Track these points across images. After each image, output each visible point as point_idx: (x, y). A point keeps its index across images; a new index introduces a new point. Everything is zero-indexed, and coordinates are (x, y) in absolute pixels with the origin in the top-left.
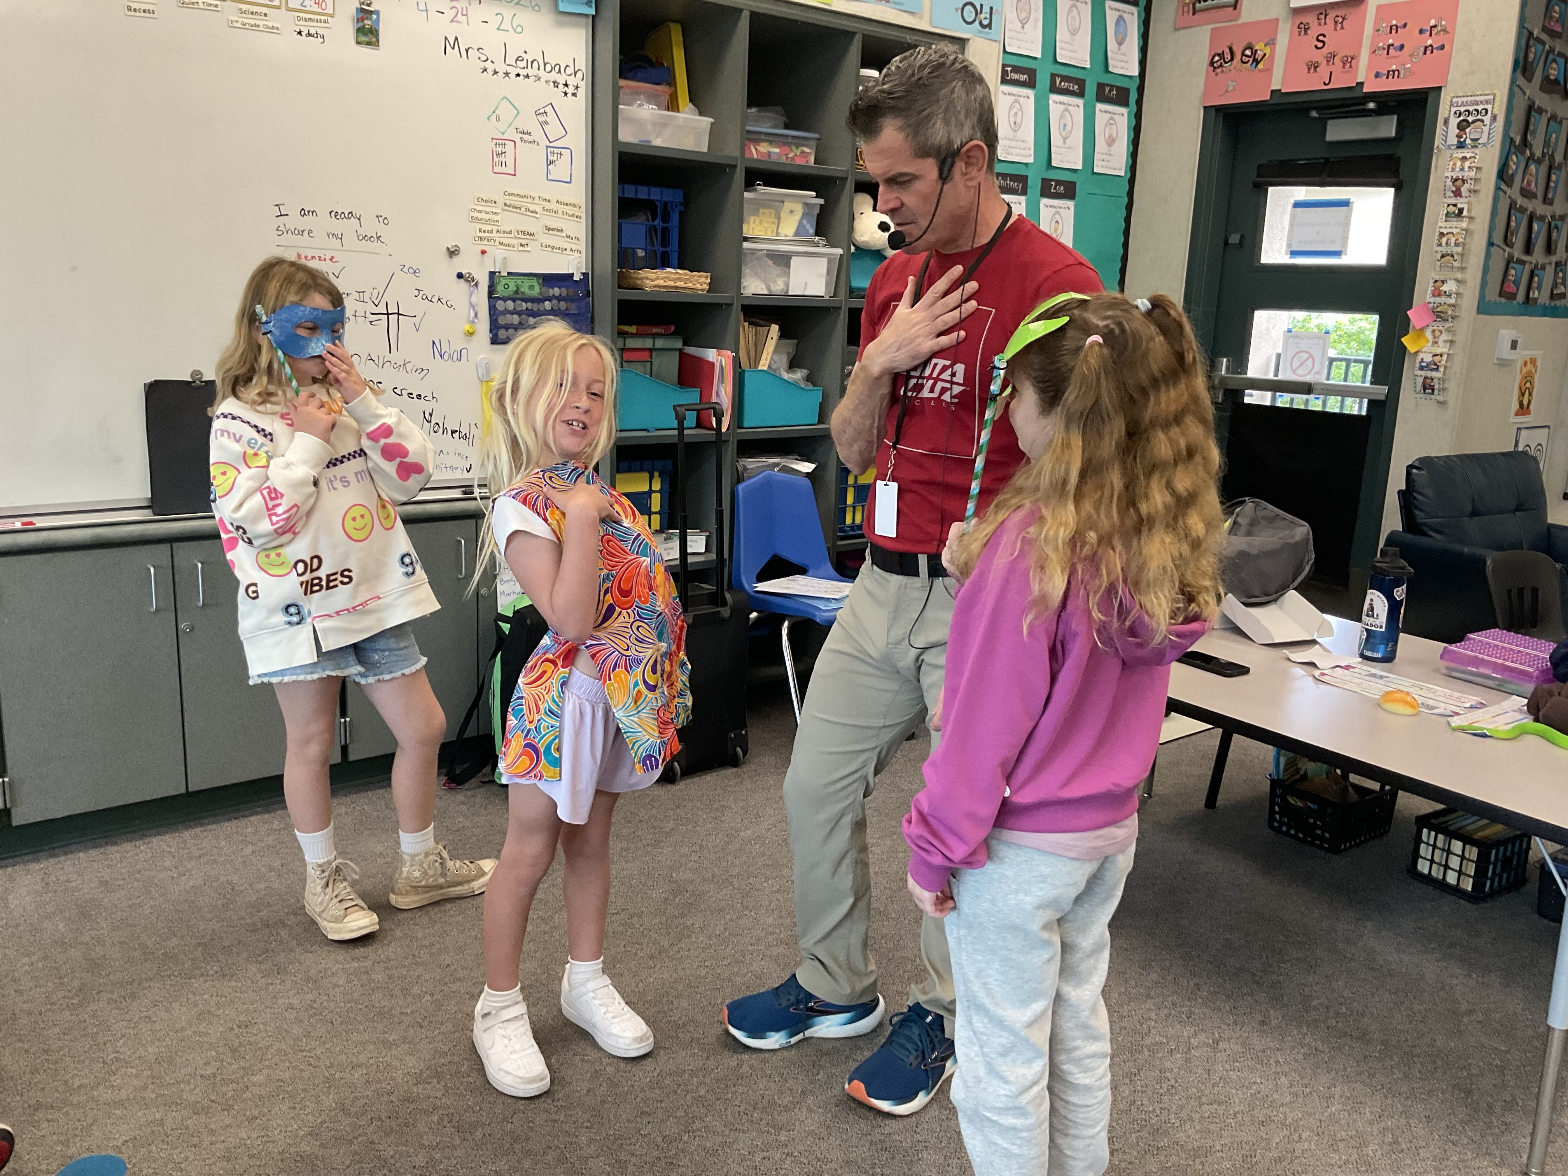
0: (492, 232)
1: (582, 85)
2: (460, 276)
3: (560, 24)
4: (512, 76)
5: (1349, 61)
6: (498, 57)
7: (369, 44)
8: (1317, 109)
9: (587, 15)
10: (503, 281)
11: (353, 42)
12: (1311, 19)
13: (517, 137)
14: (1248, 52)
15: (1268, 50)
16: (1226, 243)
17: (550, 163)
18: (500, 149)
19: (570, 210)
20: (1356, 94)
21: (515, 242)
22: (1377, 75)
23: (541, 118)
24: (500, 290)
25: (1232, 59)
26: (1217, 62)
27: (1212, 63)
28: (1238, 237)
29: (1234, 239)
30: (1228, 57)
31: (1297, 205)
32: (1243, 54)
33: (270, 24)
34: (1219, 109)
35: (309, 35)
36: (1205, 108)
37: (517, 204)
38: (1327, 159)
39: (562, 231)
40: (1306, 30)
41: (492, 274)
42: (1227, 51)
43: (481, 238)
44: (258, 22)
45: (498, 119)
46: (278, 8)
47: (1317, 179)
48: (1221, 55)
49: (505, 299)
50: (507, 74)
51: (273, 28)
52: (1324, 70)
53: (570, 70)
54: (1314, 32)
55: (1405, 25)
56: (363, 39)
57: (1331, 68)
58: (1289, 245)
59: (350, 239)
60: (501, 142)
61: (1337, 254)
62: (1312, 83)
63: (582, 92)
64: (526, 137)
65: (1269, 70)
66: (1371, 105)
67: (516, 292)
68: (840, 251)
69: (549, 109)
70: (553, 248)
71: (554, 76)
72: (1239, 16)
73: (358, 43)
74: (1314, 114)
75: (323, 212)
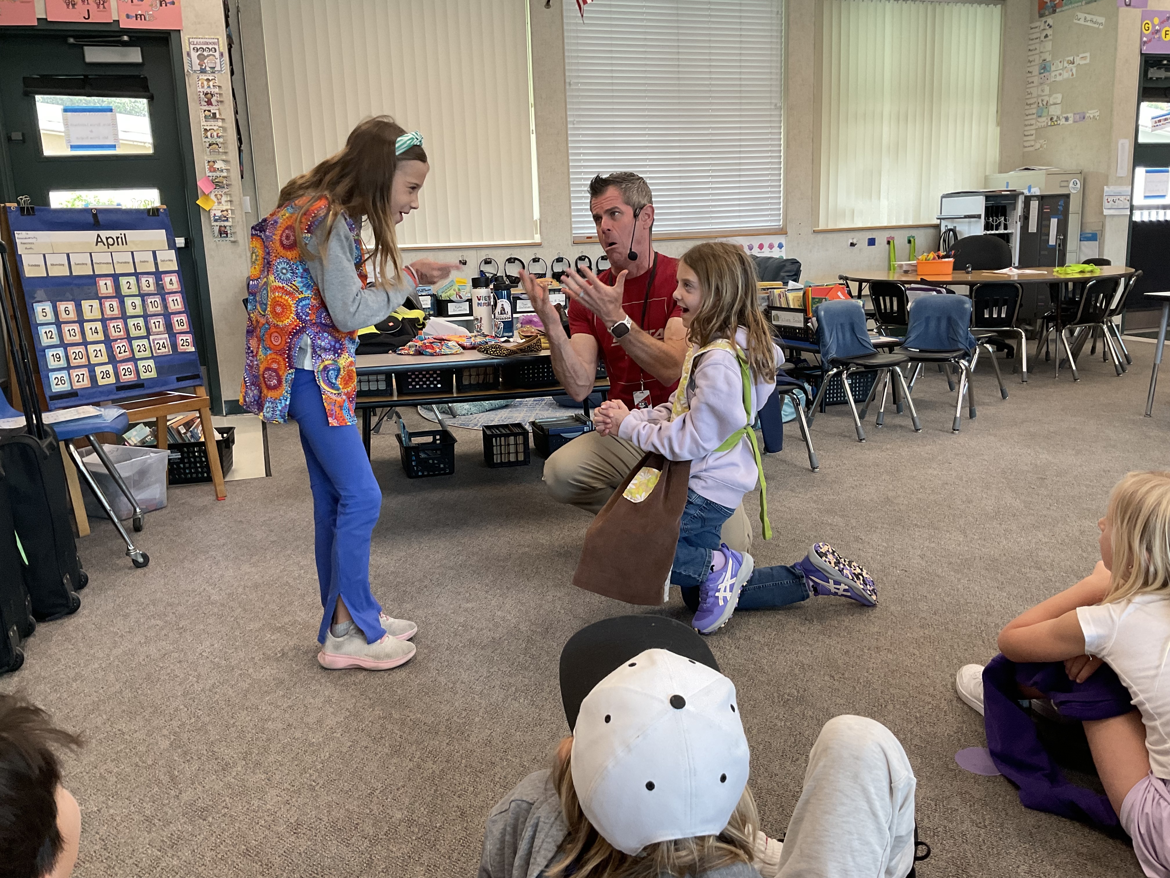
5: (102, 3)
8: (74, 37)
16: (9, 139)
20: (114, 28)
22: (128, 16)
28: (20, 134)
29: (17, 136)
31: (67, 110)
38: (86, 76)
47: (82, 91)
52: (81, 7)
57: (87, 6)
58: (68, 141)
61: (114, 147)
62: (73, 16)
65: (30, 2)
66: (126, 38)
74: (71, 40)
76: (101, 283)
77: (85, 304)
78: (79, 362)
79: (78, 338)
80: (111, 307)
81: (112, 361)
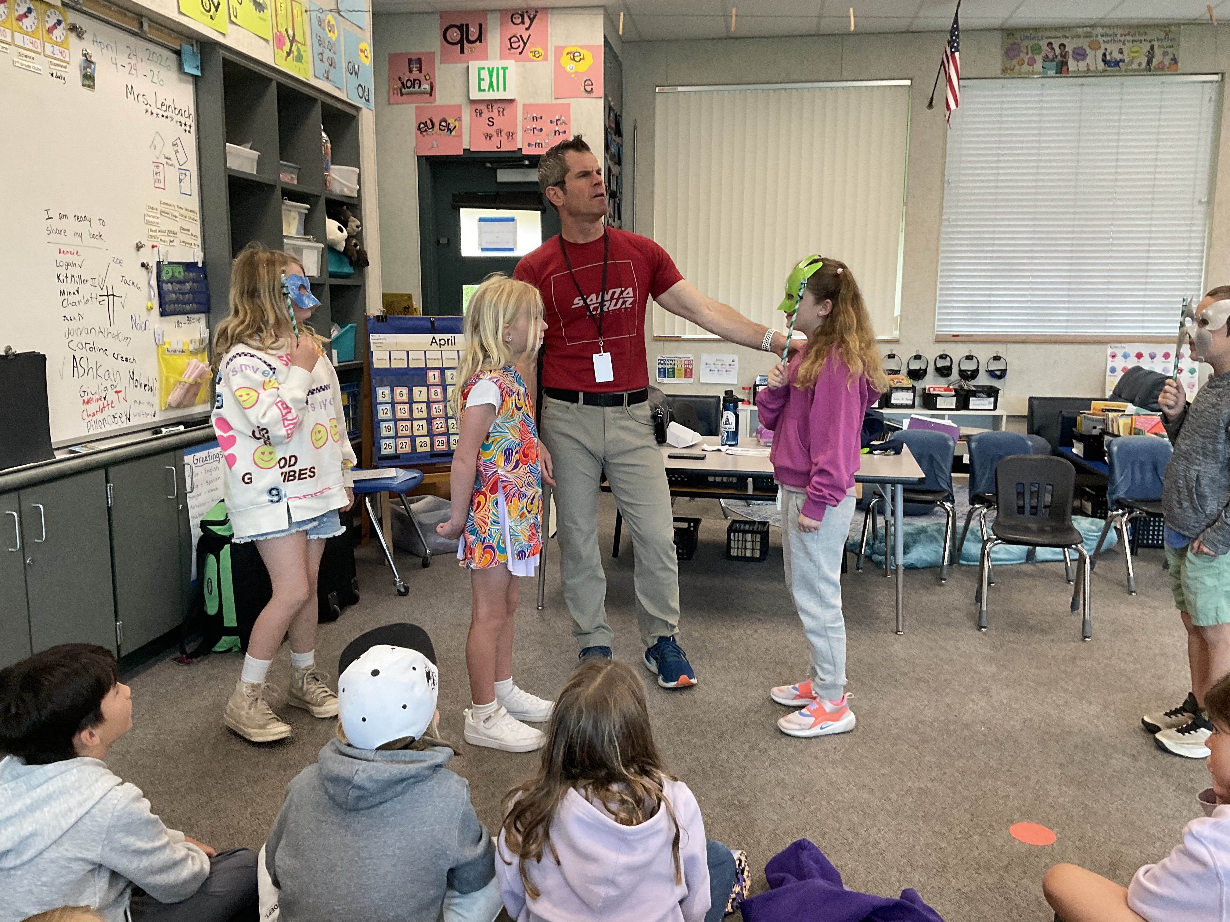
0: (155, 231)
1: (193, 125)
2: (143, 265)
3: (181, 81)
4: (160, 116)
5: (511, 135)
6: (152, 102)
7: (89, 86)
8: (491, 162)
9: (193, 75)
10: (166, 269)
11: (80, 84)
12: (483, 107)
13: (164, 161)
14: (444, 124)
15: (457, 124)
16: (438, 243)
17: (181, 181)
18: (157, 170)
19: (192, 215)
20: (519, 155)
21: (167, 239)
22: (529, 145)
23: (176, 148)
24: (164, 277)
25: (433, 127)
26: (423, 128)
27: (419, 128)
28: (446, 239)
29: (443, 241)
30: (430, 125)
31: (481, 220)
32: (440, 125)
33: (36, 66)
34: (427, 158)
35: (57, 77)
36: (418, 157)
37: (167, 211)
38: (497, 193)
39: (189, 230)
40: (480, 114)
41: (158, 263)
42: (429, 122)
43: (151, 236)
44: (31, 65)
45: (155, 148)
46: (39, 53)
47: (493, 205)
48: (425, 124)
49: (167, 282)
50: (157, 115)
51: (38, 69)
52: (496, 139)
53: (187, 114)
54: (486, 115)
55: (541, 117)
56: (87, 83)
57: (500, 138)
58: (480, 244)
59: (86, 236)
60: (157, 165)
61: (512, 250)
62: (490, 146)
63: (193, 130)
64: (169, 161)
65: (460, 136)
66: (527, 162)
67: (173, 276)
68: (322, 246)
69: (178, 141)
70: (186, 243)
71: (179, 118)
72: (435, 100)
73: (84, 85)
74: (488, 165)
75: (71, 216)
76: (431, 374)
77: (416, 390)
78: (405, 433)
79: (407, 415)
80: (436, 392)
81: (431, 434)
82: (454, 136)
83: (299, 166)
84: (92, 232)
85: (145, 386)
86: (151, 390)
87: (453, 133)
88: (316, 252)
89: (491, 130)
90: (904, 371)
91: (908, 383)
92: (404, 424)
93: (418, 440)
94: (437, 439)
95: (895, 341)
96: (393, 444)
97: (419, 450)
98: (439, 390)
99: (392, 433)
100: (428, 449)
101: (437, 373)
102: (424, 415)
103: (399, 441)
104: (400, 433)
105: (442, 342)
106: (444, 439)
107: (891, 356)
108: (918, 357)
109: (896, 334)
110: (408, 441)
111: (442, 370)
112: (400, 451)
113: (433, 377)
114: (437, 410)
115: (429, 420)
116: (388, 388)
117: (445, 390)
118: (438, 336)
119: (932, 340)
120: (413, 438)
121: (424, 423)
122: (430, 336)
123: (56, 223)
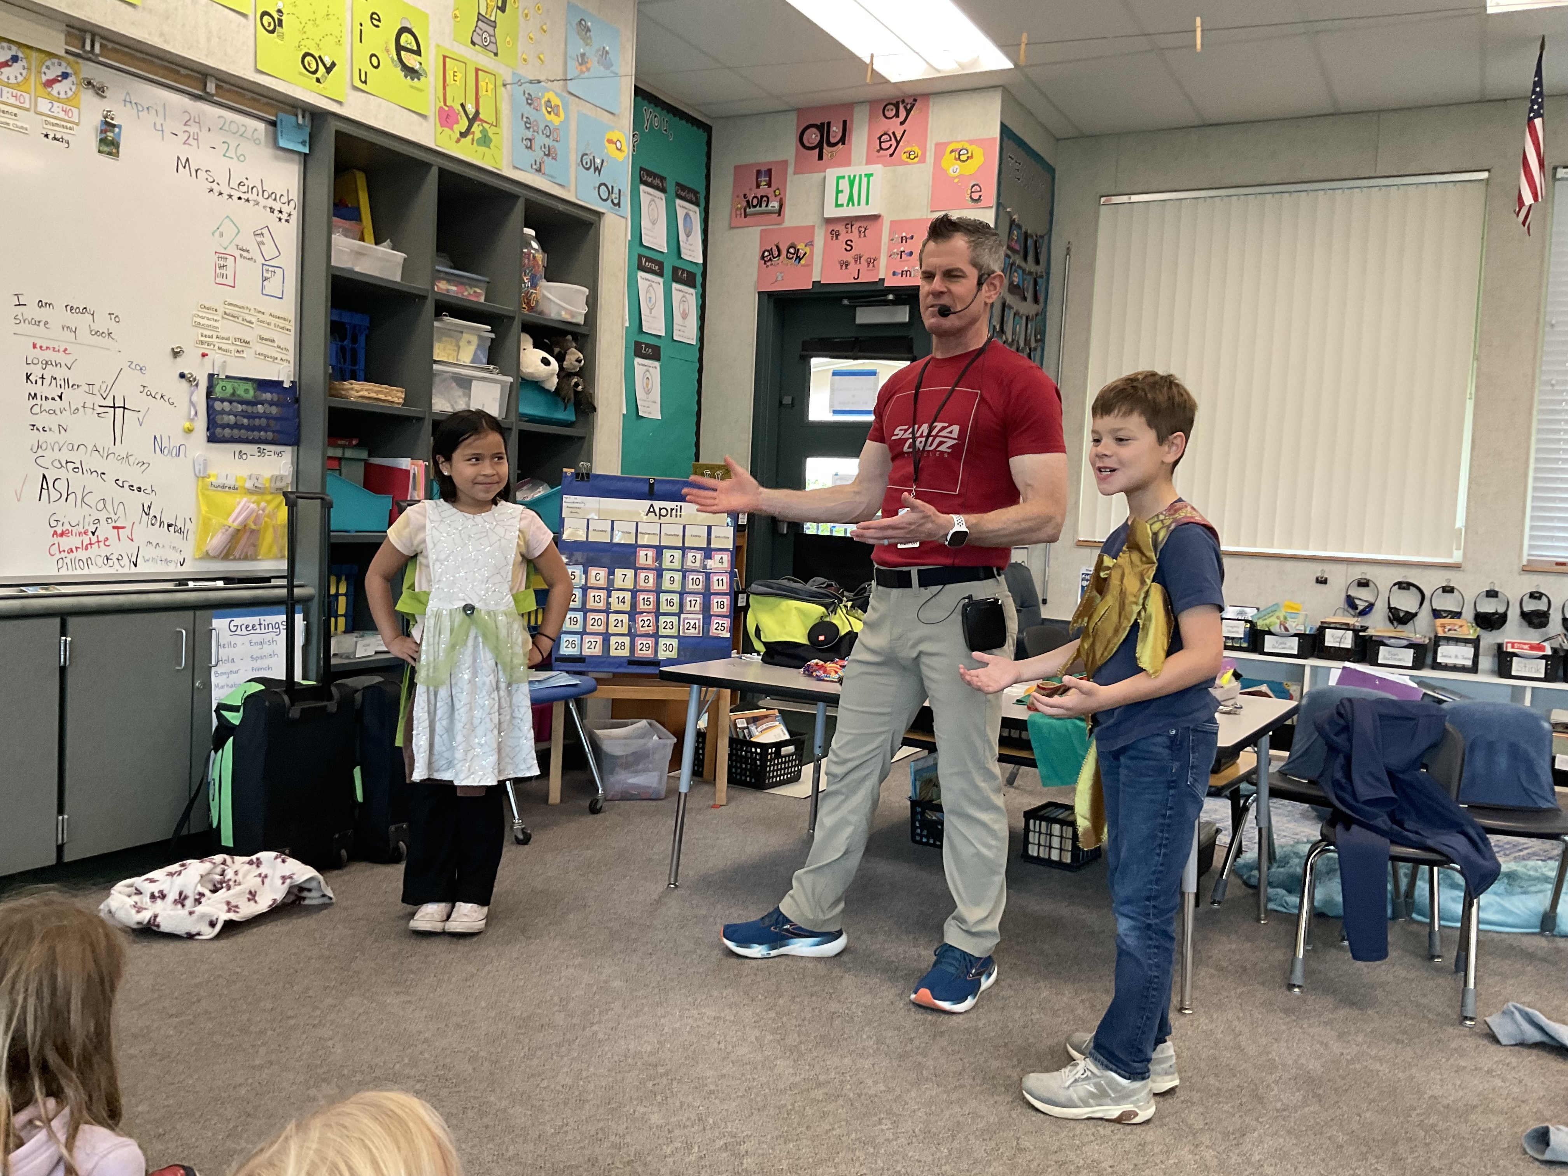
0: (212, 337)
1: (295, 213)
2: (182, 376)
3: (277, 158)
4: (235, 198)
5: (872, 262)
6: (224, 181)
7: (110, 154)
8: (849, 298)
9: (299, 153)
10: (221, 384)
11: (95, 150)
12: (840, 228)
13: (237, 253)
14: (792, 250)
15: (807, 250)
16: (781, 403)
17: (265, 279)
18: (222, 263)
19: (281, 323)
20: (881, 288)
21: (232, 348)
22: (894, 274)
23: (259, 239)
24: (218, 392)
25: (779, 255)
26: (768, 257)
27: (763, 257)
28: (790, 398)
29: (787, 400)
30: (776, 253)
31: (835, 374)
32: (788, 252)
33: (19, 124)
34: (770, 294)
35: (55, 139)
36: (759, 293)
37: (235, 314)
38: (857, 338)
39: (273, 341)
40: (837, 236)
41: (211, 376)
42: (775, 248)
43: (202, 342)
44: (8, 121)
45: (221, 235)
46: (28, 110)
47: (850, 354)
48: (770, 251)
49: (222, 400)
50: (230, 196)
51: (22, 128)
52: (853, 268)
53: (284, 199)
54: (843, 238)
55: (912, 237)
56: (106, 149)
57: (858, 267)
58: (831, 406)
59: (83, 332)
60: (222, 256)
62: (844, 277)
63: (294, 219)
64: (245, 254)
65: (809, 265)
66: (891, 297)
67: (233, 394)
68: (511, 379)
69: (265, 231)
70: (266, 356)
71: (270, 203)
72: (783, 221)
73: (99, 151)
74: (846, 302)
75: (59, 305)
76: (642, 553)
77: (619, 572)
78: (596, 629)
79: (602, 606)
80: (647, 578)
81: (632, 634)
82: (803, 266)
83: (487, 279)
84: (95, 327)
85: (169, 525)
86: (180, 531)
87: (803, 262)
88: (498, 387)
89: (849, 257)
90: (1468, 614)
91: (1471, 632)
92: (597, 616)
93: (613, 640)
94: (639, 641)
95: (1456, 567)
96: (578, 642)
97: (613, 653)
98: (652, 576)
99: (578, 627)
100: (626, 653)
101: (651, 553)
102: (627, 607)
103: (587, 639)
104: (590, 628)
105: (664, 512)
106: (650, 641)
107: (1448, 590)
108: (1492, 594)
109: (1457, 557)
110: (599, 639)
111: (659, 550)
112: (586, 652)
113: (645, 557)
114: (645, 601)
115: (633, 613)
116: (581, 567)
117: (660, 576)
118: (657, 504)
119: (1517, 568)
120: (606, 637)
121: (625, 618)
122: (648, 503)
123: (32, 311)
